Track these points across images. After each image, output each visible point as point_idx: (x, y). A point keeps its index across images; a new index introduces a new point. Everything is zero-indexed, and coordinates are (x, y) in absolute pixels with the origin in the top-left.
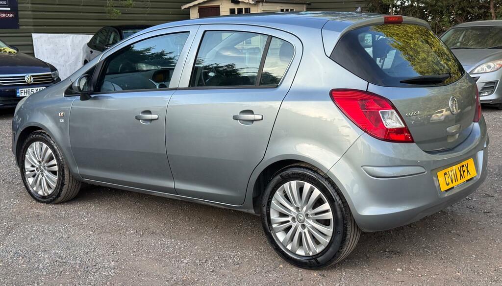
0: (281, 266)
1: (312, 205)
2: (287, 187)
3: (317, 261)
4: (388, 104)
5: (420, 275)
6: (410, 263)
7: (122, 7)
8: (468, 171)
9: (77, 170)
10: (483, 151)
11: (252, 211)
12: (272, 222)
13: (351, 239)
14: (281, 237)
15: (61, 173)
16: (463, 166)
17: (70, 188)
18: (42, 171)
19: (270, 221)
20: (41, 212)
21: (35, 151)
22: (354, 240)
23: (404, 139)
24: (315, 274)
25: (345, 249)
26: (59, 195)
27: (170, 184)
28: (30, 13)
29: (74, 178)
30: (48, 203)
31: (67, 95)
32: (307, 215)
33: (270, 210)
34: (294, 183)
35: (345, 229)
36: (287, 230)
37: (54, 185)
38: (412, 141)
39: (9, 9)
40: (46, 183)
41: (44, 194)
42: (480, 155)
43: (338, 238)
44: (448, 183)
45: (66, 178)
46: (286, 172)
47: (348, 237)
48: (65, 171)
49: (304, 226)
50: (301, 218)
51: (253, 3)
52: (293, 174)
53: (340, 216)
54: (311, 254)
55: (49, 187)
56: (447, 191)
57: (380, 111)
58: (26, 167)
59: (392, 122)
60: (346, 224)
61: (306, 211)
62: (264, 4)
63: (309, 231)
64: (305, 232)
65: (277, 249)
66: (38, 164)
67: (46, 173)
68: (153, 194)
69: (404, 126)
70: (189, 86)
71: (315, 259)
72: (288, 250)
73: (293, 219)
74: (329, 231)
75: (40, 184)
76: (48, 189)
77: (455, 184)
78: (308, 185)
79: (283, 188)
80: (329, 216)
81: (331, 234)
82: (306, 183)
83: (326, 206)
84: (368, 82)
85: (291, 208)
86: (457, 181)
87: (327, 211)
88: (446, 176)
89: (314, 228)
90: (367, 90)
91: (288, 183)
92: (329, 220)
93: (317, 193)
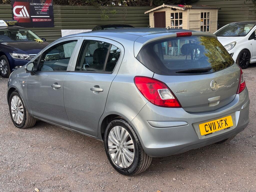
0: (112, 172)
1: (125, 139)
3: (128, 171)
4: (163, 85)
5: (183, 183)
6: (185, 175)
8: (226, 123)
9: (31, 112)
10: (239, 111)
11: (102, 141)
12: (109, 148)
13: (145, 160)
14: (113, 156)
15: (25, 113)
16: (221, 121)
17: (30, 121)
18: (17, 111)
19: (107, 148)
21: (15, 100)
22: (147, 162)
23: (174, 106)
24: (127, 178)
25: (141, 166)
26: (24, 125)
27: (67, 123)
28: (60, 18)
29: (31, 117)
30: (20, 128)
31: (27, 72)
32: (123, 145)
33: (108, 141)
34: (117, 127)
35: (140, 155)
36: (116, 152)
37: (22, 119)
38: (180, 106)
39: (49, 17)
40: (19, 118)
41: (18, 123)
42: (238, 114)
43: (137, 158)
44: (207, 130)
45: (27, 115)
46: (114, 121)
47: (142, 159)
48: (26, 112)
49: (122, 151)
50: (121, 147)
51: (183, 9)
52: (117, 122)
53: (137, 148)
54: (125, 167)
55: (20, 120)
56: (206, 135)
57: (158, 90)
58: (11, 108)
59: (167, 96)
60: (140, 152)
61: (123, 143)
62: (191, 10)
63: (125, 155)
64: (122, 155)
65: (111, 163)
66: (16, 107)
67: (19, 112)
68: (62, 127)
69: (174, 98)
70: (75, 70)
71: (127, 170)
72: (116, 164)
73: (118, 147)
74: (133, 155)
75: (17, 118)
76: (20, 121)
77: (213, 131)
78: (123, 129)
79: (113, 130)
80: (133, 147)
81: (133, 157)
82: (123, 128)
83: (131, 141)
84: (154, 73)
85: (117, 141)
86: (216, 129)
87: (132, 144)
88: (206, 126)
89: (126, 153)
90: (153, 77)
91: (115, 127)
92: (133, 149)
93: (127, 133)
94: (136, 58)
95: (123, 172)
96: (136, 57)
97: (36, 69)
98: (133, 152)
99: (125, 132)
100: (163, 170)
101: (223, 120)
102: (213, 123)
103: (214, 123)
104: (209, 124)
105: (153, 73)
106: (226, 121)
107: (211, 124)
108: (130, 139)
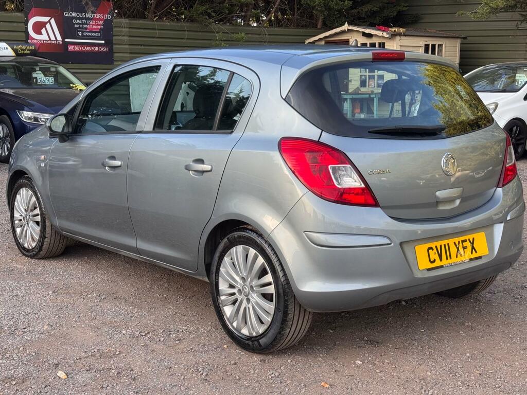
0: (225, 346)
1: (256, 274)
2: (233, 253)
3: (259, 343)
4: (339, 157)
5: (378, 371)
7: (233, 41)
8: (473, 248)
9: (57, 222)
10: (503, 225)
11: (206, 280)
12: (221, 293)
13: (296, 318)
14: (228, 311)
15: (42, 224)
16: (463, 241)
17: (52, 241)
18: (28, 221)
19: (218, 292)
20: (18, 266)
21: (24, 196)
22: (300, 322)
23: (363, 202)
24: (256, 358)
25: (288, 331)
26: (40, 249)
27: (133, 243)
28: (127, 47)
29: (56, 232)
30: (32, 257)
31: (52, 137)
32: (252, 287)
33: (218, 279)
34: (240, 248)
35: (286, 307)
36: (234, 303)
37: (37, 237)
38: (375, 204)
39: (103, 42)
40: (31, 235)
41: (29, 247)
42: (499, 229)
43: (280, 315)
44: (432, 260)
45: (47, 229)
46: (233, 234)
47: (290, 316)
48: (47, 222)
49: (248, 300)
50: (246, 290)
51: (388, 36)
52: (239, 237)
53: (281, 291)
54: (254, 334)
55: (33, 239)
56: (429, 270)
57: (329, 166)
58: (15, 216)
59: (350, 181)
60: (287, 301)
61: (251, 281)
63: (253, 308)
64: (249, 308)
65: (225, 326)
66: (24, 212)
67: (31, 223)
68: (120, 253)
69: (363, 186)
70: (154, 129)
71: (258, 341)
72: (233, 327)
73: (240, 291)
74: (271, 307)
75: (26, 236)
76: (32, 242)
77: (445, 262)
78: (252, 252)
79: (230, 253)
80: (271, 289)
81: (272, 313)
82: (251, 248)
83: (269, 278)
84: (322, 131)
85: (237, 278)
86: (451, 258)
87: (270, 284)
88: (430, 251)
89: (257, 304)
90: (319, 139)
91: (235, 248)
92: (272, 295)
93: (261, 260)
94: (284, 100)
95: (249, 345)
96: (284, 98)
97: (71, 130)
98: (271, 301)
99: (256, 258)
100: (335, 344)
101: (468, 240)
102: (445, 245)
103: (448, 244)
104: (436, 247)
105: (320, 131)
106: (473, 243)
107: (441, 246)
108: (267, 273)
